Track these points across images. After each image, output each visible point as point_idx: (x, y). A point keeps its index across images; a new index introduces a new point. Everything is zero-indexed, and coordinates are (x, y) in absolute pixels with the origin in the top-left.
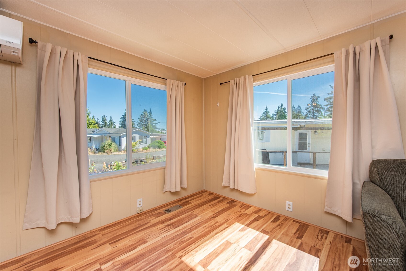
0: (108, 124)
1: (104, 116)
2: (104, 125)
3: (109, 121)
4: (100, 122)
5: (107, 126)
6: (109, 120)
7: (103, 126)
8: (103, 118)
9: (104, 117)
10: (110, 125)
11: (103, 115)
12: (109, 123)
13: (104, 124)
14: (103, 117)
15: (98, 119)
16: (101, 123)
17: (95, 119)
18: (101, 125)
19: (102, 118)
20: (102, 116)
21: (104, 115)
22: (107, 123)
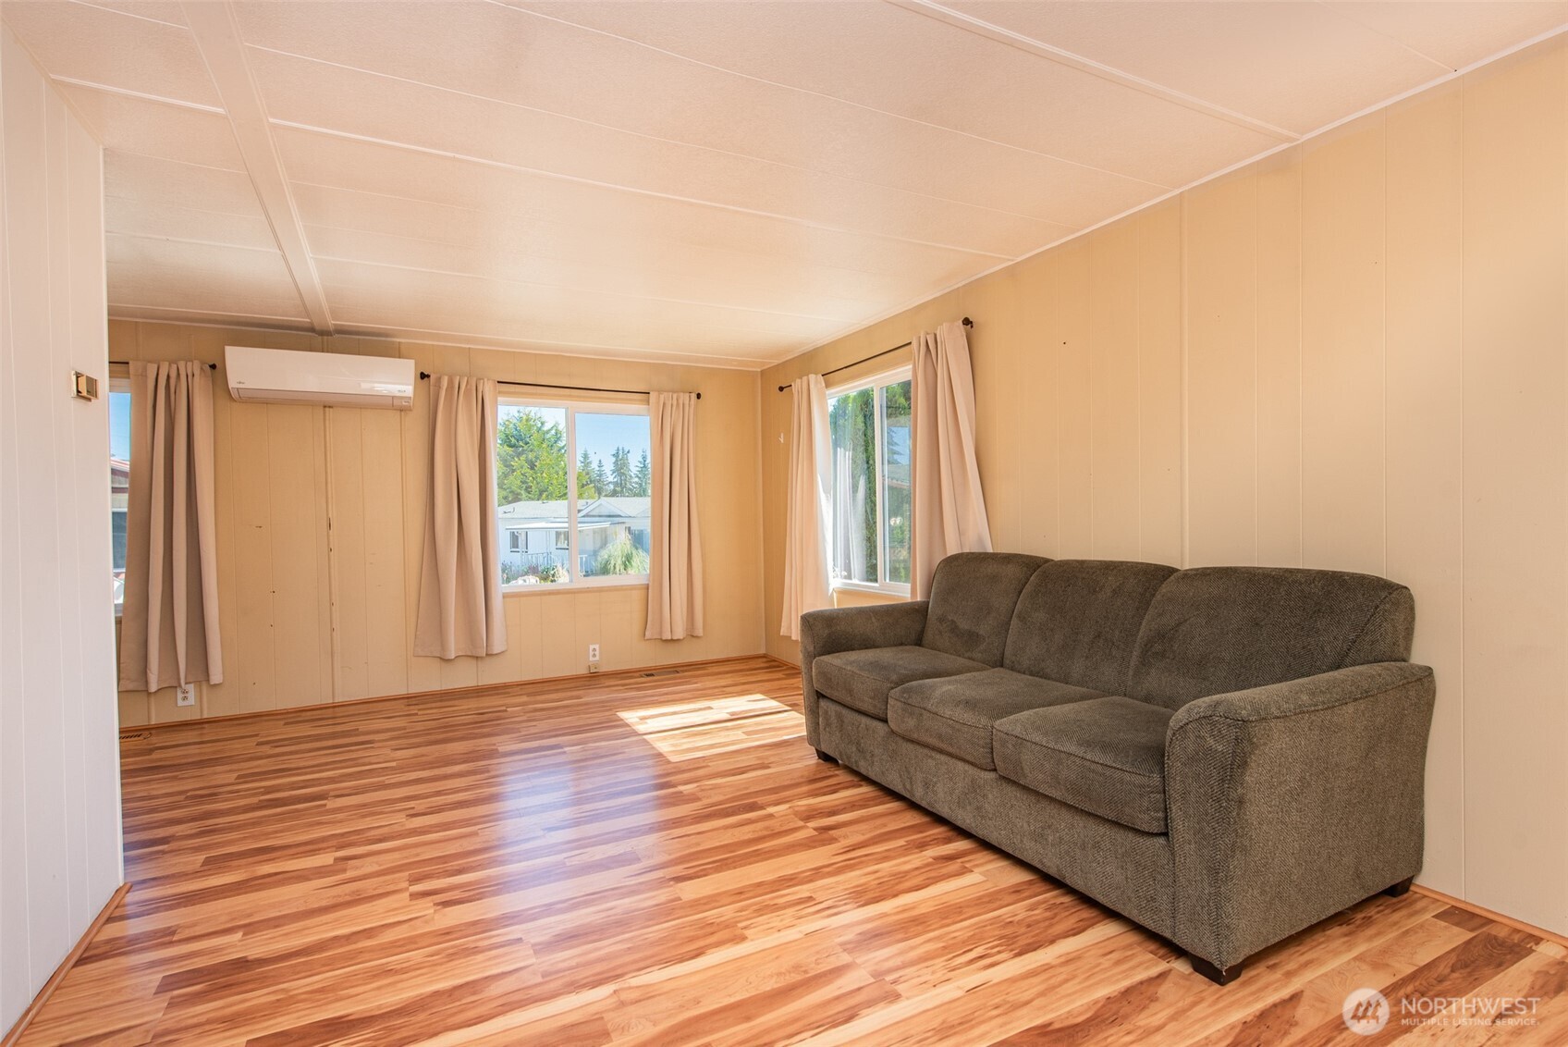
0: (636, 483)
1: (621, 452)
2: (621, 484)
3: (638, 469)
4: (609, 473)
5: (631, 489)
6: (639, 464)
7: (618, 489)
8: (617, 460)
9: (620, 457)
10: (641, 485)
11: (618, 449)
12: (637, 476)
13: (621, 480)
14: (616, 455)
15: (600, 466)
16: (611, 479)
17: (590, 463)
18: (612, 487)
19: (614, 459)
20: (615, 452)
21: (620, 448)
22: (631, 476)
